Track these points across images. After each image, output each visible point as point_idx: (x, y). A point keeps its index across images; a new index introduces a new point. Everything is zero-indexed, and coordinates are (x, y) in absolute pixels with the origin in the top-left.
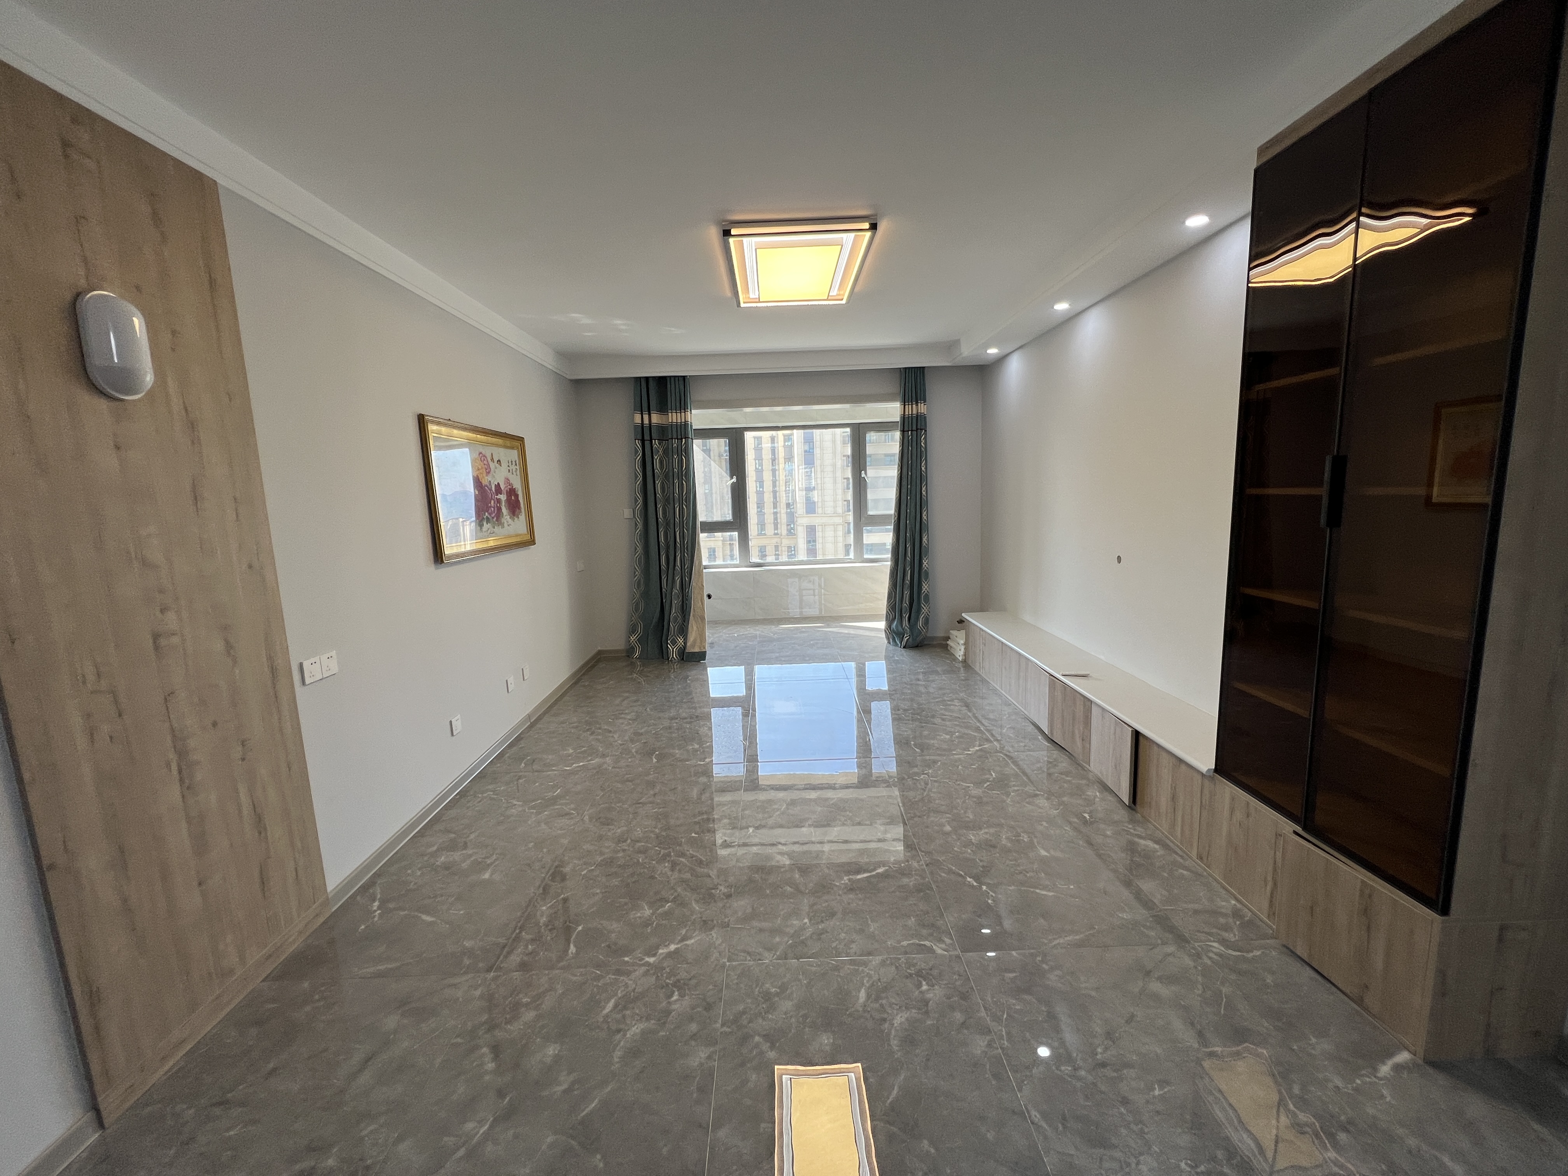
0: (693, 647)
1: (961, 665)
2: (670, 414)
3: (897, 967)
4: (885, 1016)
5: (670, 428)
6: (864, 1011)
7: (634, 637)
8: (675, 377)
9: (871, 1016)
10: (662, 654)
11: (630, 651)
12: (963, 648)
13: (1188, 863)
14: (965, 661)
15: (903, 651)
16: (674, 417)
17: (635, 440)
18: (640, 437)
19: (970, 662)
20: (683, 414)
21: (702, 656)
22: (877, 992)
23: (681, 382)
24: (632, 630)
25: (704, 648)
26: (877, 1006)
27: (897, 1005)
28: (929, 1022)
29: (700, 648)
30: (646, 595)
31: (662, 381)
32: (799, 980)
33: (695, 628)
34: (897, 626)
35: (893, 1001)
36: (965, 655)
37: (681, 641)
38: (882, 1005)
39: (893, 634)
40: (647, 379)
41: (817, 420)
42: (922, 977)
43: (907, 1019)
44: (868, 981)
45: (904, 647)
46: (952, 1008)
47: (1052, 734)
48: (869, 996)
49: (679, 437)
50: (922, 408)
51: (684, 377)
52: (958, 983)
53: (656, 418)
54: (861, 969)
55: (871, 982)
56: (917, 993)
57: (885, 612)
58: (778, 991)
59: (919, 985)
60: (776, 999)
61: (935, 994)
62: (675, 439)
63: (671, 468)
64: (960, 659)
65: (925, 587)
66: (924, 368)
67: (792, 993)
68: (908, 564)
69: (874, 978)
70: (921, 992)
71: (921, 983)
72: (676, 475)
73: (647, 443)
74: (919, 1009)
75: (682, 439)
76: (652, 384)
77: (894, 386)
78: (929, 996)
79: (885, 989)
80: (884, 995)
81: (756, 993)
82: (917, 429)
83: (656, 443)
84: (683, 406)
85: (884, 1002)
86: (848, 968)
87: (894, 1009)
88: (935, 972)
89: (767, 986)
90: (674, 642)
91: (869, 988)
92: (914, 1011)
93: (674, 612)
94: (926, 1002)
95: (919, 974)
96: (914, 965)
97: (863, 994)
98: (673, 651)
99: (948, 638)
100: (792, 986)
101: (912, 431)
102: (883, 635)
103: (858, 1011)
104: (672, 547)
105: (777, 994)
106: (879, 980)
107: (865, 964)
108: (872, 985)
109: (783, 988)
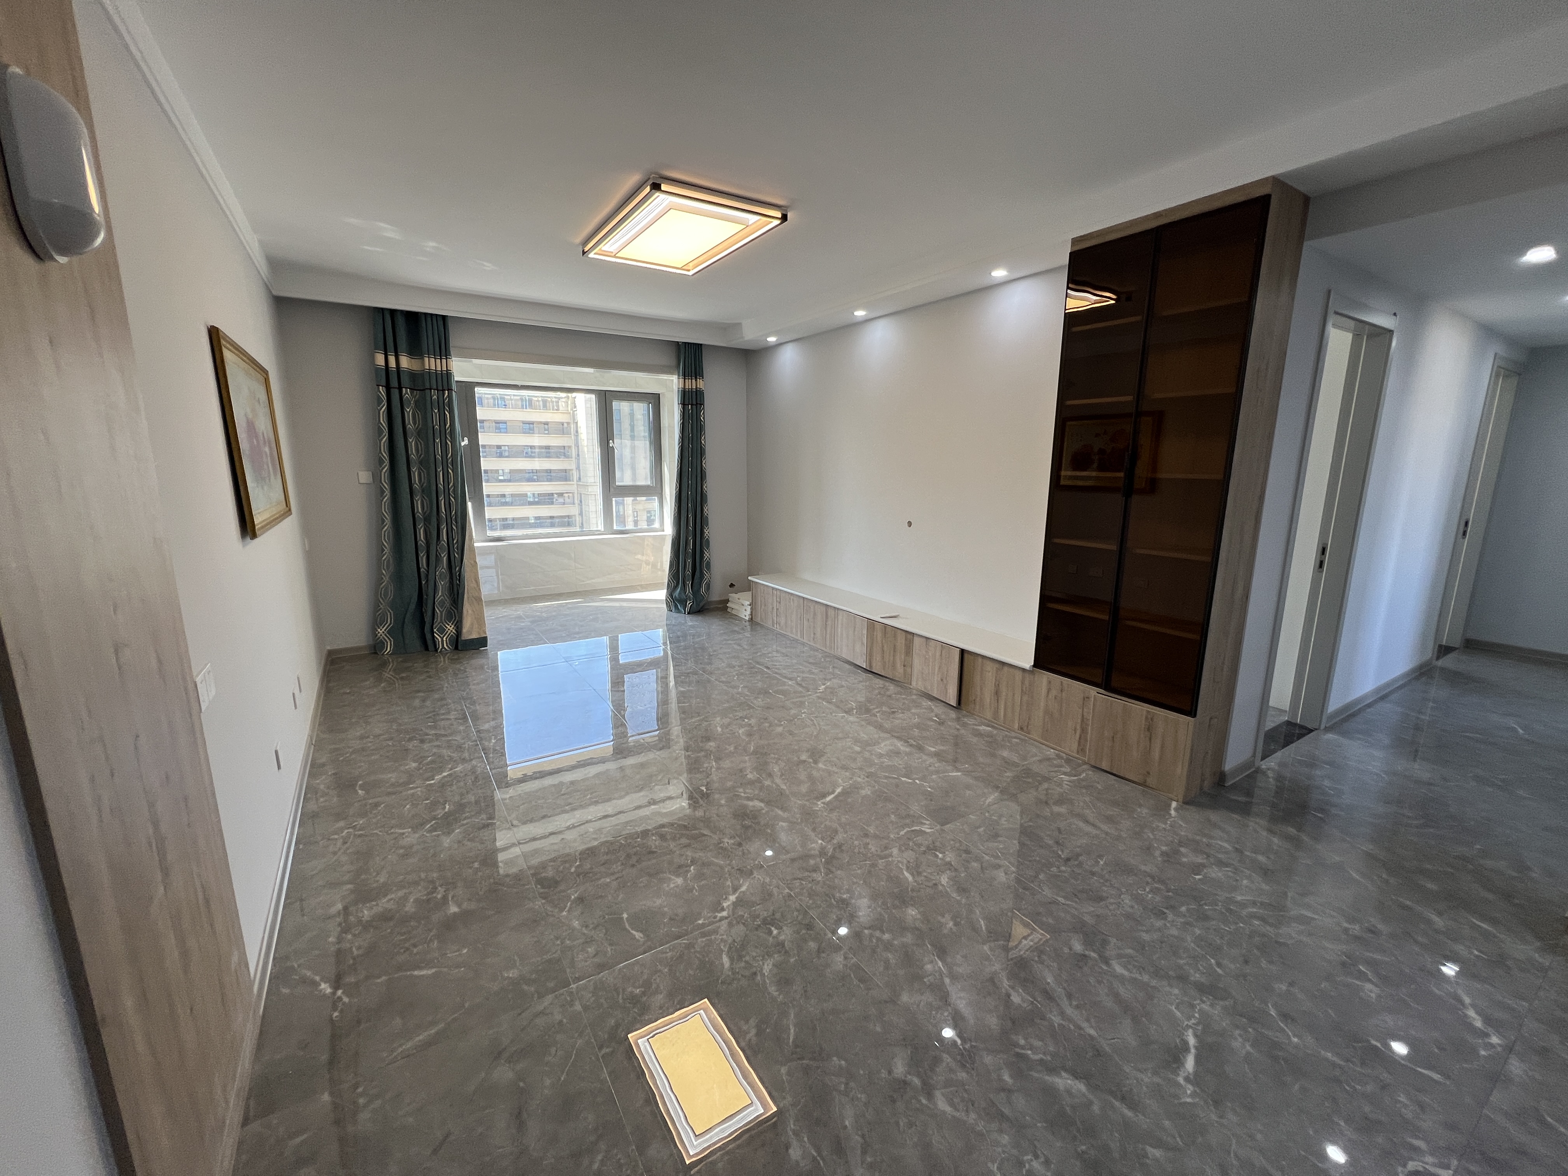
0: (469, 632)
1: (747, 623)
2: (426, 359)
3: (744, 924)
4: (754, 970)
5: (427, 377)
6: (733, 974)
7: (383, 630)
8: (432, 315)
9: (742, 975)
10: (428, 645)
11: (376, 648)
12: (749, 608)
13: (1013, 734)
14: (751, 620)
15: (688, 618)
16: (431, 364)
17: (378, 386)
18: (384, 382)
19: (758, 620)
20: (444, 361)
21: (482, 642)
22: (738, 951)
23: (441, 323)
24: (376, 621)
25: (486, 633)
26: (743, 964)
27: (759, 956)
28: (792, 960)
29: (479, 633)
30: (398, 577)
31: (413, 318)
32: (660, 971)
33: (470, 612)
34: (680, 593)
35: (754, 954)
36: (751, 615)
37: (451, 629)
38: (746, 962)
39: (675, 602)
40: (393, 312)
41: (564, 383)
42: (769, 924)
43: (774, 965)
44: (725, 946)
45: (688, 613)
46: (805, 941)
47: (871, 666)
48: (731, 959)
49: (440, 388)
50: (701, 384)
51: (444, 318)
52: (800, 918)
53: (405, 362)
54: (713, 937)
55: (728, 946)
56: (771, 939)
57: (666, 581)
58: (643, 990)
59: (770, 932)
60: (645, 999)
61: (786, 934)
62: (434, 389)
63: (430, 425)
64: (747, 618)
65: (706, 553)
66: (701, 345)
67: (658, 986)
68: (691, 533)
69: (729, 941)
70: (774, 937)
71: (771, 929)
72: (437, 434)
73: (395, 393)
74: (779, 952)
75: (443, 390)
76: (401, 321)
77: (668, 358)
78: (782, 937)
79: (743, 946)
80: (744, 953)
81: (621, 1001)
82: (697, 404)
83: (407, 393)
84: (443, 351)
85: (747, 958)
86: (701, 941)
87: (758, 961)
88: (778, 916)
89: (630, 989)
90: (442, 631)
91: (728, 952)
92: (776, 956)
93: (441, 594)
94: (782, 944)
95: (765, 922)
96: (758, 916)
97: (725, 960)
98: (443, 641)
99: (728, 601)
100: (655, 980)
101: (692, 405)
102: (665, 606)
103: (728, 976)
104: (433, 518)
105: (644, 993)
106: (734, 940)
107: (715, 932)
108: (730, 948)
109: (647, 984)
